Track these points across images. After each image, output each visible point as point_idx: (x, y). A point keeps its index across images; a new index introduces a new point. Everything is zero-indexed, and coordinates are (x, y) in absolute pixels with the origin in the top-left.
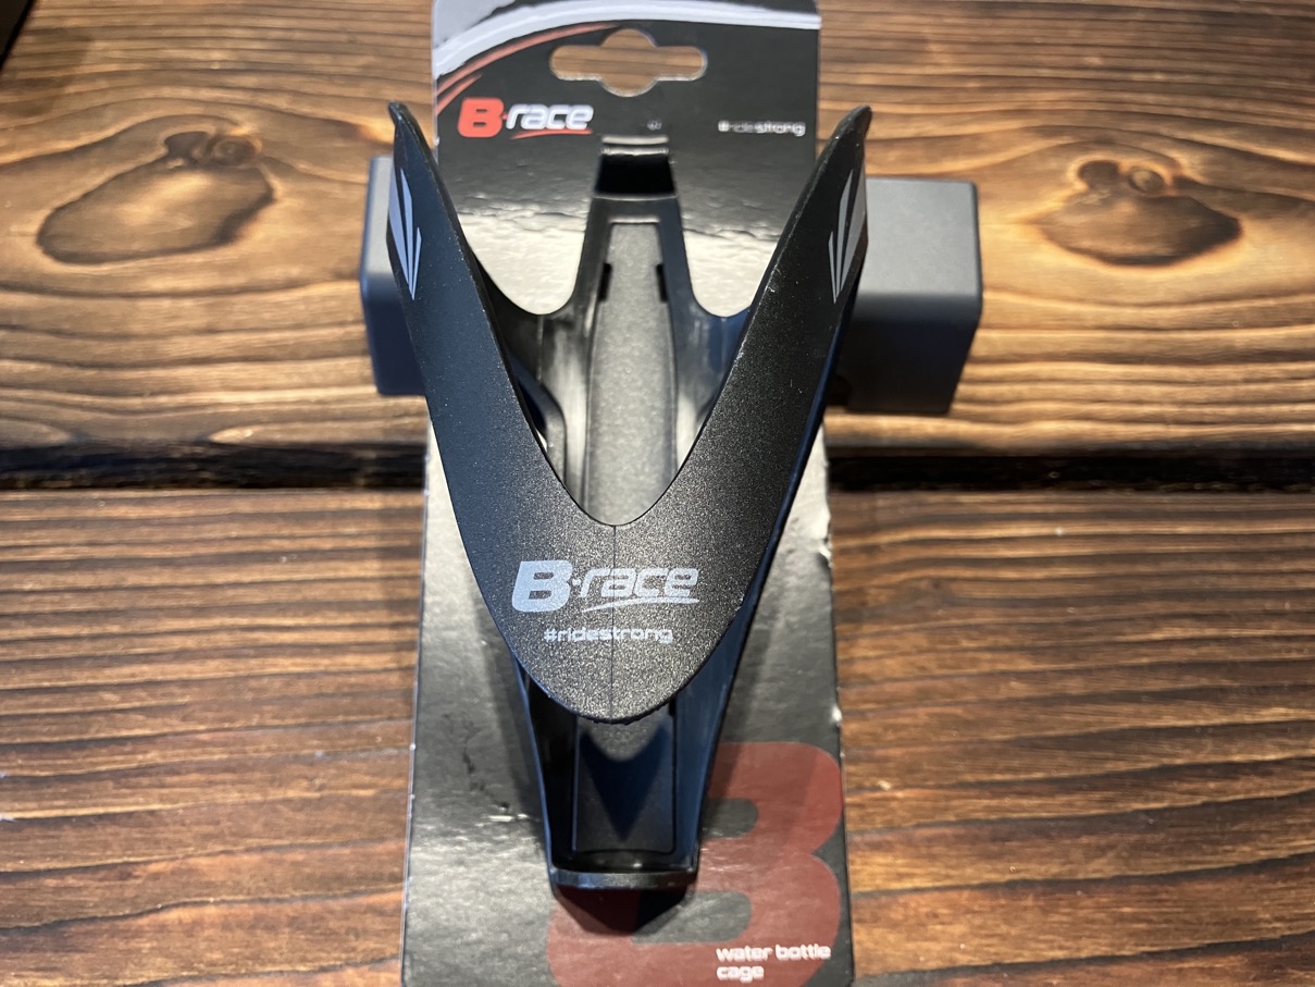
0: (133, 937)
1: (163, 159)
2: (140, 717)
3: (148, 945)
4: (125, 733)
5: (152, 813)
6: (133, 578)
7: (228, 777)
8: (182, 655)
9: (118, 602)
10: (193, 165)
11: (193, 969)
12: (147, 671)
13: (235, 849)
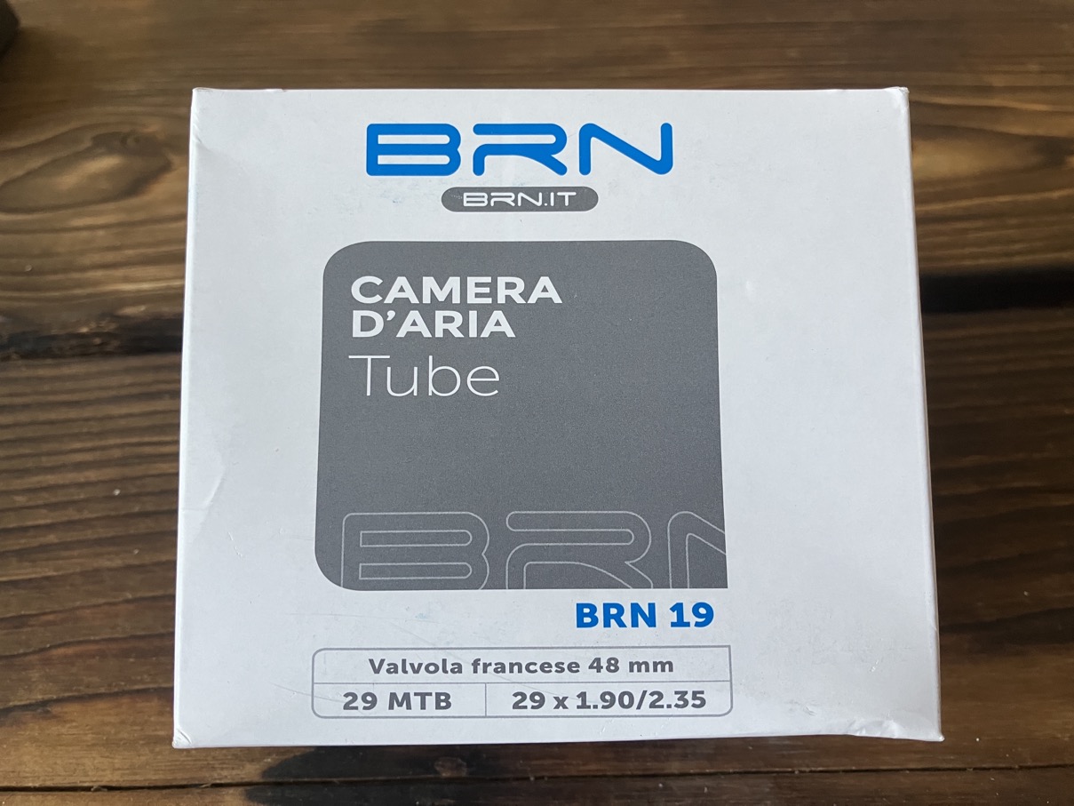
0: (25, 669)
1: (88, 150)
2: (44, 511)
3: (37, 675)
4: (30, 523)
5: (47, 578)
6: (43, 416)
7: (111, 549)
8: (79, 466)
9: (29, 432)
10: (111, 151)
11: (71, 691)
12: (51, 479)
13: (117, 600)
